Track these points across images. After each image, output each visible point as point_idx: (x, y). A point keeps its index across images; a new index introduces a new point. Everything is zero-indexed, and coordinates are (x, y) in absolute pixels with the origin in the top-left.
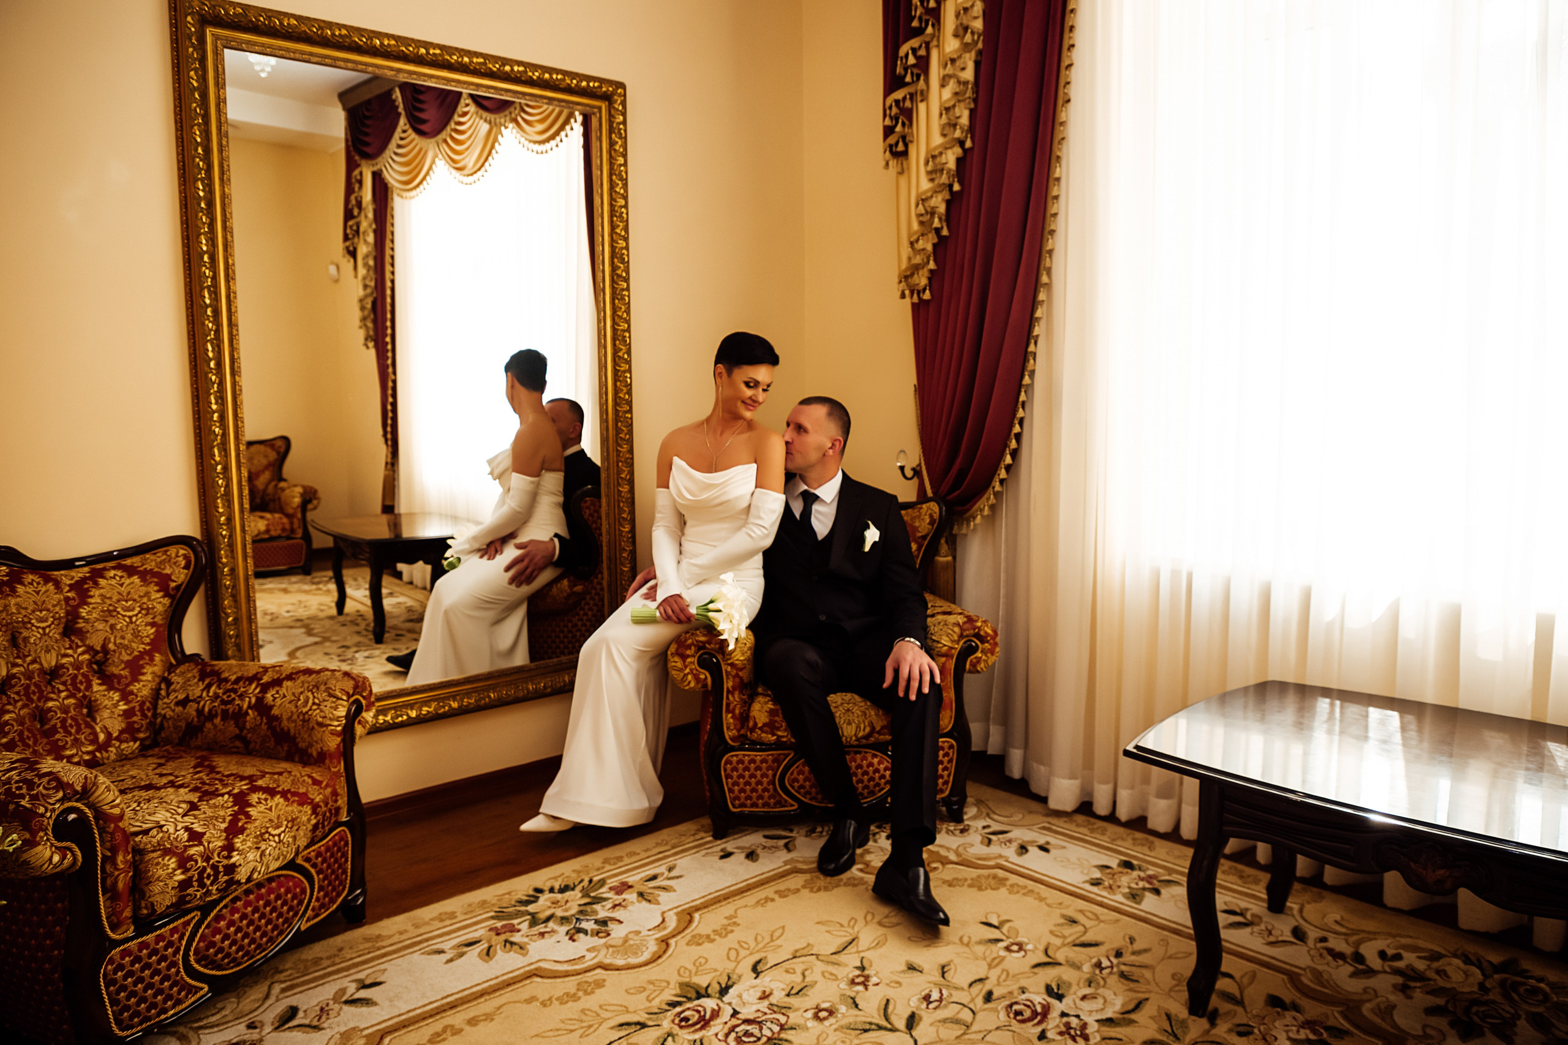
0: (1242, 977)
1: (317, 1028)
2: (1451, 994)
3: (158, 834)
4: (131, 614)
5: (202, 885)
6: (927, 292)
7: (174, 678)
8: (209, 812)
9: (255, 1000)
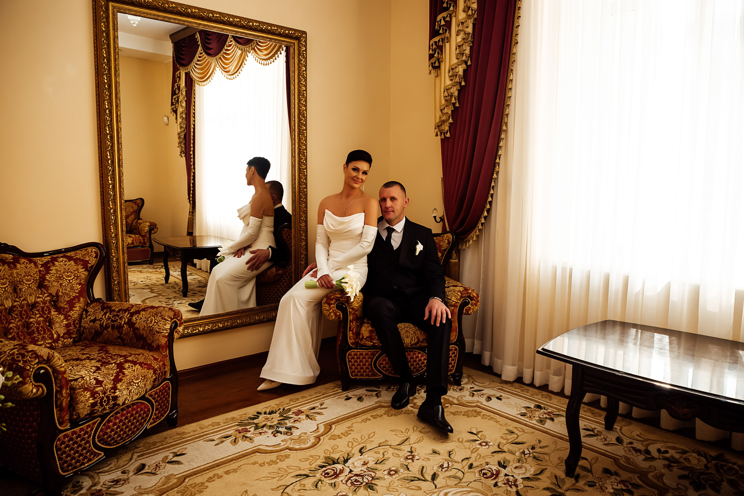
0: (592, 459)
1: (154, 474)
2: (692, 470)
3: (82, 381)
4: (70, 278)
5: (102, 405)
6: (448, 133)
7: (90, 309)
8: (106, 372)
9: (125, 460)
